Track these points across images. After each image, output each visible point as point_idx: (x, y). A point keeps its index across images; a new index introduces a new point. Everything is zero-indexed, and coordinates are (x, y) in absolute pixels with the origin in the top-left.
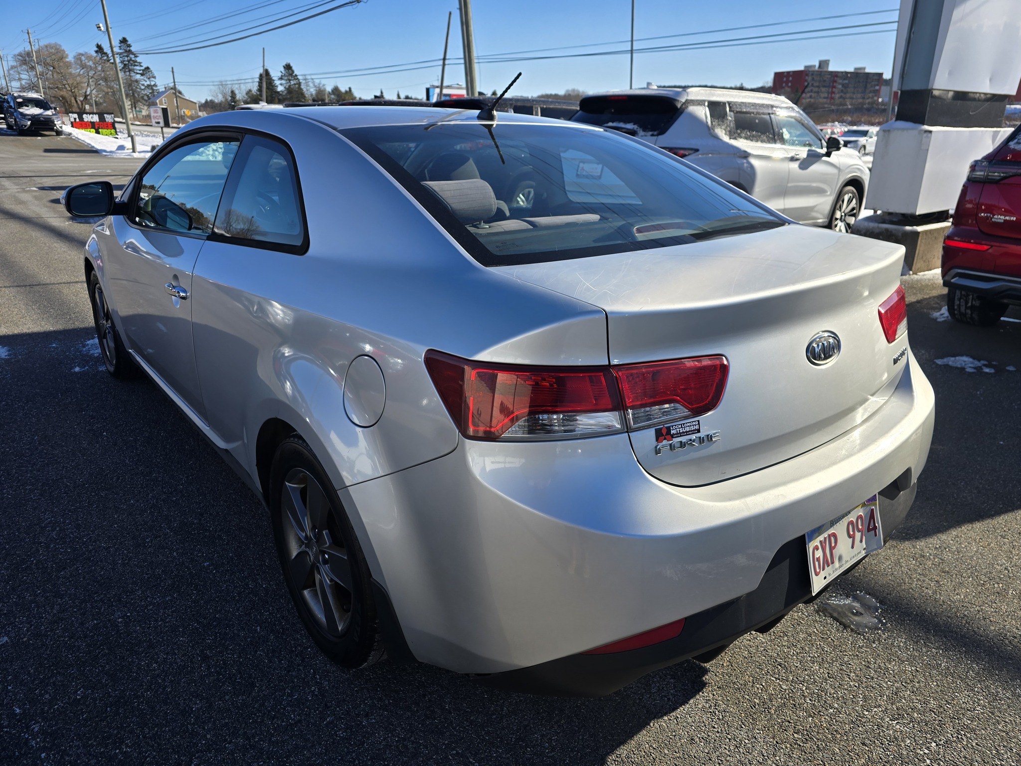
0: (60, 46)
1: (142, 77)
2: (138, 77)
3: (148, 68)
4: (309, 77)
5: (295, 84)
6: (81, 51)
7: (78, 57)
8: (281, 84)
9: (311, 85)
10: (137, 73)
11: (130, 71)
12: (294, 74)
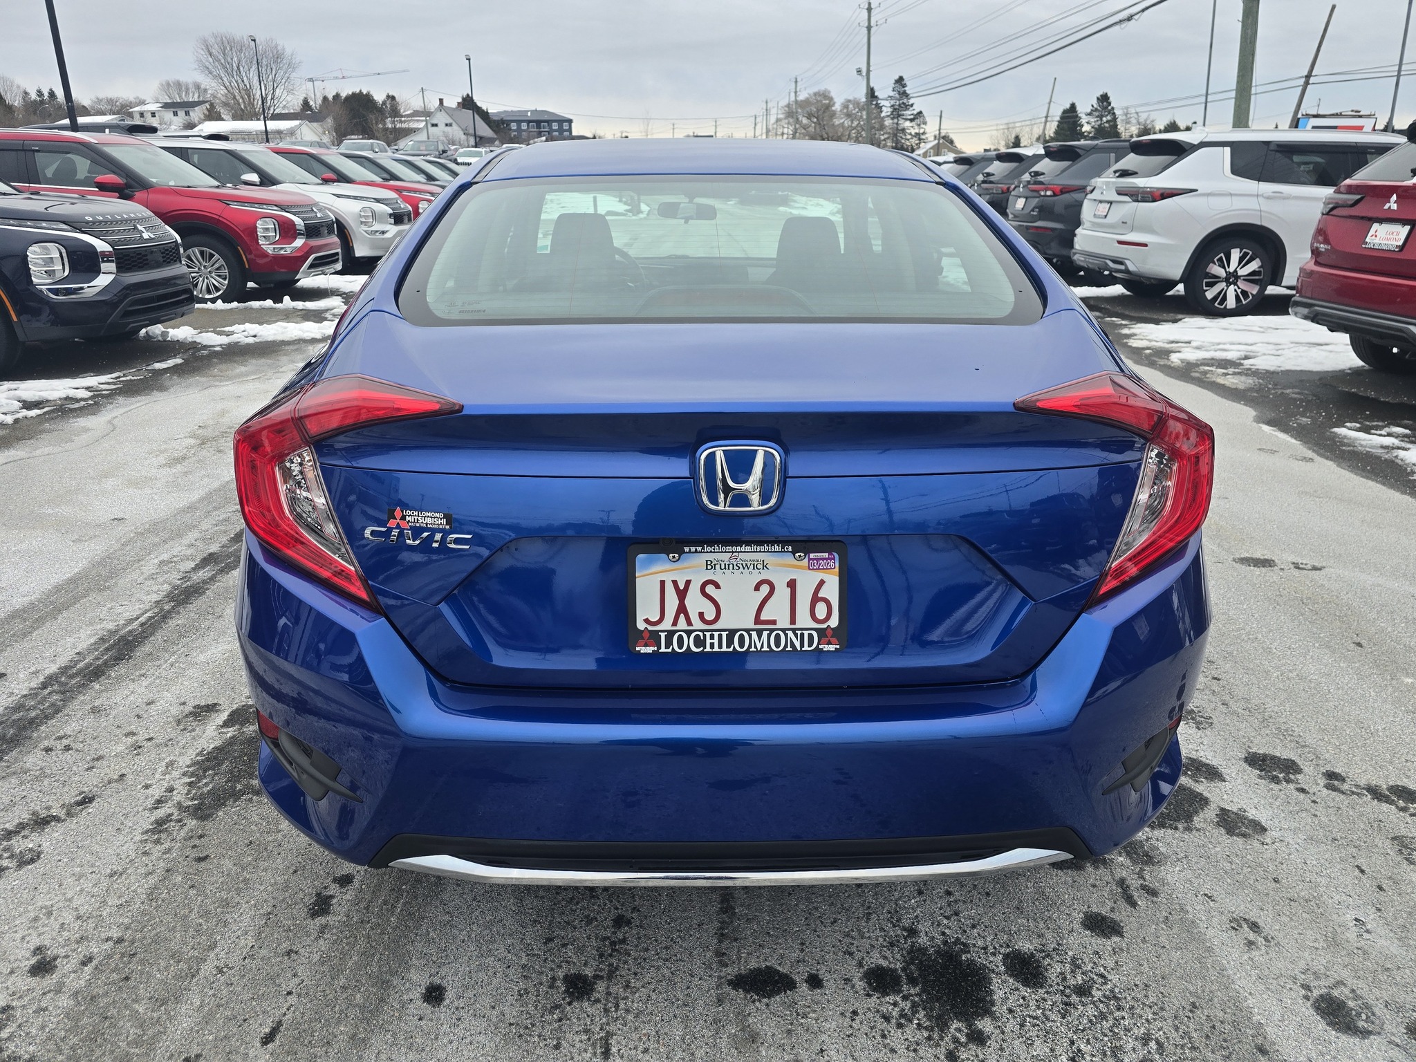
0: (829, 92)
1: (913, 124)
2: (908, 124)
3: (921, 112)
4: (1133, 110)
5: (1107, 122)
6: (851, 98)
7: (845, 106)
8: (1088, 123)
9: (1134, 121)
10: (906, 119)
11: (899, 116)
12: (1110, 108)
